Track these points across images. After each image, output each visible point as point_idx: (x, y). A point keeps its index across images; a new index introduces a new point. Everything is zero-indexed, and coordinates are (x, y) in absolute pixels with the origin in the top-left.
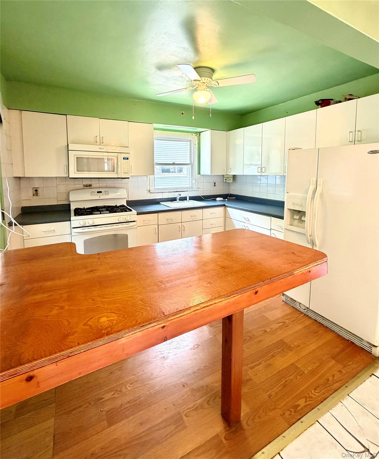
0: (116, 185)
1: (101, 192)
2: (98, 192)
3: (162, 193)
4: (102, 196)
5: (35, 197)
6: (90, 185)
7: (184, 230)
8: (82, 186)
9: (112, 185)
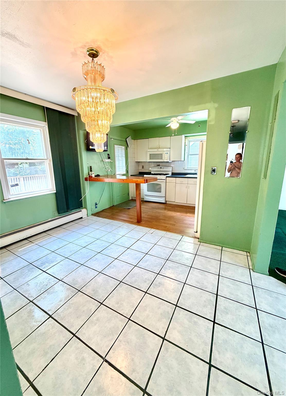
0: (169, 165)
1: (161, 168)
2: (160, 168)
3: (191, 170)
4: (162, 170)
5: (143, 169)
6: (159, 165)
7: (189, 188)
8: (156, 165)
9: (168, 165)
